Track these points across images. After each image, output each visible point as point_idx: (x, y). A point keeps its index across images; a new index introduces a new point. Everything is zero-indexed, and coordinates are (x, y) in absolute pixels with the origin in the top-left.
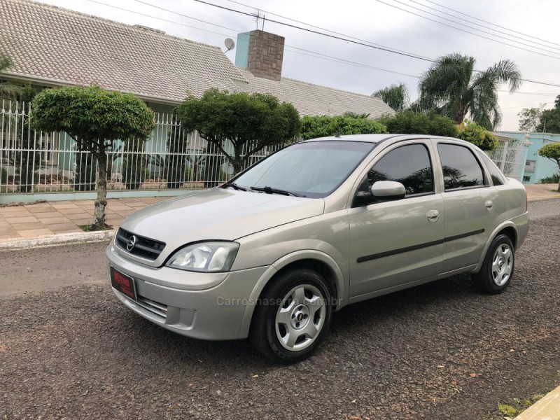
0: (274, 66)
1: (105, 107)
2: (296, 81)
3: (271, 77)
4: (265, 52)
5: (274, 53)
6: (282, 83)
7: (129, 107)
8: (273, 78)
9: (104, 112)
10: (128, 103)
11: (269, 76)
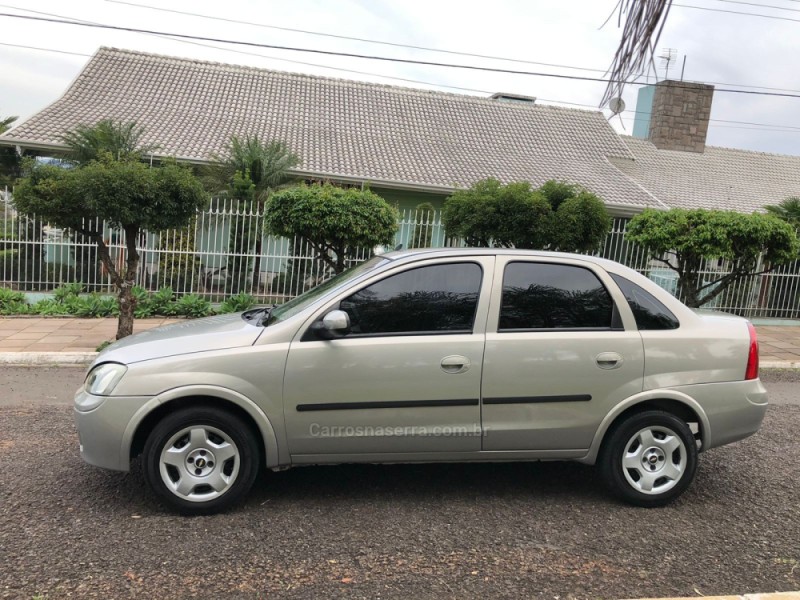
0: (693, 130)
1: (325, 209)
2: (734, 150)
3: (687, 148)
4: (677, 111)
5: (694, 111)
6: (705, 156)
7: (355, 208)
8: (692, 149)
9: (324, 215)
10: (357, 203)
11: (684, 147)
